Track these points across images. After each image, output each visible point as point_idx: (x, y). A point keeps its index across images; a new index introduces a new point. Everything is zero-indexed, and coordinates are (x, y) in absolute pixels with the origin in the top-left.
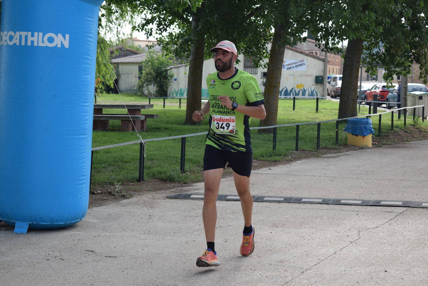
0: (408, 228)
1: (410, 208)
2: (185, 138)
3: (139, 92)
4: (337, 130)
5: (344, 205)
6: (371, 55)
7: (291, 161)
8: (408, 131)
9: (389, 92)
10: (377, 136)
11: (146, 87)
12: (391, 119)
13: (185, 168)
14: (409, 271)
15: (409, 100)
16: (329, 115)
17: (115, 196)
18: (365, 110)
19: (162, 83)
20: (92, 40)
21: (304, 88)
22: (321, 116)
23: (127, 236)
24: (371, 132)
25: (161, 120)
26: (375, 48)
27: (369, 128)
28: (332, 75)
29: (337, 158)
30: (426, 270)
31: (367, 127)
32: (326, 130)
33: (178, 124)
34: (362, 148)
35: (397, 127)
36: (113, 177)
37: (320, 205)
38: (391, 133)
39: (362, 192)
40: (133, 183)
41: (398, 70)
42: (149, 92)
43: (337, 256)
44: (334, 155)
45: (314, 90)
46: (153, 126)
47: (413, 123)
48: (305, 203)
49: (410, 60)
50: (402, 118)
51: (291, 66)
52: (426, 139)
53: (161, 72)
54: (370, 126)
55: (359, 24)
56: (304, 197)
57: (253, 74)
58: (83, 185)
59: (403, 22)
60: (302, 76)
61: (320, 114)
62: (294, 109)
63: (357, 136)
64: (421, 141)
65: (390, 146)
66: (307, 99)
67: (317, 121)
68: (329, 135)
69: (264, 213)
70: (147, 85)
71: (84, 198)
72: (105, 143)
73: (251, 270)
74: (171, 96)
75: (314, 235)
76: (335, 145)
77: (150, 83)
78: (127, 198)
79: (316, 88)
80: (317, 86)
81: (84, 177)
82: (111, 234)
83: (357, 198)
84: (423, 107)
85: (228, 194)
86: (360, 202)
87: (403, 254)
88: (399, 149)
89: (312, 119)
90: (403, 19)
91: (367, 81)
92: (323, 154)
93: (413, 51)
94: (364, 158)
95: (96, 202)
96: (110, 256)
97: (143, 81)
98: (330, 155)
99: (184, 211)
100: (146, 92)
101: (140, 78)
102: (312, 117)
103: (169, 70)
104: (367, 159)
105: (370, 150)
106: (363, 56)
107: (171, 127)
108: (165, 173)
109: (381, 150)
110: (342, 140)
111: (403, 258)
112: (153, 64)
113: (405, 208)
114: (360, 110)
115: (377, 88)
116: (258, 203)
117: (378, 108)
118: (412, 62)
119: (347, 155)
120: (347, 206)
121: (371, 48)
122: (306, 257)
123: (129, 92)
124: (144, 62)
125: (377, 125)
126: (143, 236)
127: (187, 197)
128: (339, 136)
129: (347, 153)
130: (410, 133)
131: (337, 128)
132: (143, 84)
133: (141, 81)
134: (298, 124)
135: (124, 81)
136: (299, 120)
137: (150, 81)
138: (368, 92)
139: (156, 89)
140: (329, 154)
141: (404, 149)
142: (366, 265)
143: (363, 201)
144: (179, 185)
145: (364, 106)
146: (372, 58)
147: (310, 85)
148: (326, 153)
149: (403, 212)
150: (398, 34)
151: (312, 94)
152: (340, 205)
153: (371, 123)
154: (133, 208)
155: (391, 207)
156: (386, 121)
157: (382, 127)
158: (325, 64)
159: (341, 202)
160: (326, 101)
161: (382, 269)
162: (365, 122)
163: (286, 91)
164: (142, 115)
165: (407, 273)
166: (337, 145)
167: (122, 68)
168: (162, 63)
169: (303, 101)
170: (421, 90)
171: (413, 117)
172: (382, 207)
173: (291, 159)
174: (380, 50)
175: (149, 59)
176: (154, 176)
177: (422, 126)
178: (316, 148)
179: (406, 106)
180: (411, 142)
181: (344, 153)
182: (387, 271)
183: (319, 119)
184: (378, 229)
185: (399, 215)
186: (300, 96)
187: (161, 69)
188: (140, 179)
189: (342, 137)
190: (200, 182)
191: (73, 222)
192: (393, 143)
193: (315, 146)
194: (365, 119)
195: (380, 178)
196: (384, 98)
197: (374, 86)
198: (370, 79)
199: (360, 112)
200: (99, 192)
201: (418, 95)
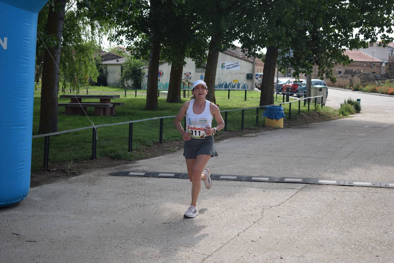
0: (306, 205)
1: (308, 184)
2: (132, 123)
3: (121, 85)
4: (257, 115)
5: (254, 181)
6: (283, 59)
7: (220, 140)
8: (311, 115)
9: (298, 85)
10: (288, 119)
11: (126, 81)
12: (298, 106)
13: (133, 147)
14: (303, 257)
15: (312, 91)
16: (254, 103)
17: (67, 173)
18: (281, 99)
19: (137, 79)
20: (30, 43)
21: (239, 82)
22: (248, 103)
23: (58, 216)
24: (283, 116)
25: (128, 107)
26: (287, 53)
27: (282, 113)
28: (260, 73)
29: (255, 137)
30: (318, 256)
31: (280, 112)
32: (250, 114)
33: (140, 110)
34: (276, 129)
35: (303, 112)
36: (71, 156)
37: (234, 182)
38: (298, 116)
39: (271, 168)
40: (87, 161)
41: (303, 70)
42: (128, 85)
43: (239, 239)
44: (254, 135)
45: (245, 84)
46: (121, 112)
47: (314, 109)
48: (222, 179)
49: (312, 62)
50: (307, 105)
51: (229, 67)
52: (324, 121)
53: (137, 71)
54: (282, 112)
55: (274, 35)
56: (222, 174)
57: (203, 72)
58: (23, 170)
59: (307, 35)
60: (237, 74)
61: (247, 101)
62: (229, 98)
63: (272, 119)
64: (320, 123)
65: (297, 127)
66: (240, 90)
67: (245, 107)
68: (252, 118)
69: (186, 190)
70: (126, 80)
71: (24, 181)
72: (78, 125)
73: (156, 257)
74: (144, 88)
75: (223, 214)
76: (255, 126)
77: (128, 79)
78: (77, 175)
79: (247, 82)
80: (248, 81)
81: (24, 163)
82: (45, 213)
83: (266, 174)
84: (322, 97)
85: (161, 171)
86: (267, 179)
87: (299, 237)
88: (303, 129)
89: (241, 105)
90: (307, 32)
91: (284, 78)
92: (245, 134)
93: (314, 55)
94: (276, 137)
95: (49, 179)
96: (31, 240)
97: (123, 77)
98: (251, 135)
99: (119, 188)
100: (126, 85)
101: (121, 75)
102: (241, 104)
103: (142, 69)
104: (278, 138)
105: (281, 130)
106: (278, 59)
107: (134, 113)
108: (115, 151)
109: (290, 130)
110: (261, 122)
111: (298, 241)
112: (130, 65)
113: (304, 185)
114: (277, 99)
115: (290, 83)
116: (183, 179)
117: (290, 97)
118: (313, 64)
119: (264, 134)
120: (257, 182)
121: (284, 53)
122: (211, 241)
123: (114, 85)
124: (124, 64)
125: (288, 110)
126: (72, 216)
127: (126, 174)
128: (259, 119)
129: (264, 133)
130: (312, 116)
131: (257, 113)
132: (123, 80)
133: (122, 78)
134: (226, 111)
135: (111, 77)
136: (231, 106)
137: (128, 78)
138: (284, 85)
139: (132, 83)
140: (250, 133)
141: (307, 129)
142: (264, 250)
143: (270, 177)
144: (125, 162)
145: (280, 96)
146: (284, 61)
147: (243, 80)
148: (248, 133)
149: (302, 188)
150: (302, 44)
151: (244, 87)
152: (251, 181)
153: (283, 109)
154: (78, 185)
155: (292, 184)
156: (295, 107)
157: (291, 112)
158: (253, 65)
159: (252, 179)
160: (254, 92)
161: (278, 255)
162: (278, 109)
163: (226, 84)
164: (111, 103)
165: (301, 260)
166: (256, 126)
167: (109, 68)
168: (137, 65)
169: (237, 92)
170: (321, 84)
171: (314, 103)
172: (285, 184)
173: (220, 138)
174: (290, 55)
175: (127, 62)
176: (105, 155)
177: (321, 111)
178: (241, 129)
179: (310, 96)
180: (312, 124)
181: (262, 133)
182: (282, 258)
183: (246, 105)
184: (280, 207)
185: (299, 191)
186: (236, 88)
187: (136, 68)
188: (93, 157)
189: (261, 120)
190: (142, 159)
191: (14, 202)
192: (299, 124)
193: (240, 127)
194: (278, 106)
195: (287, 155)
196: (295, 90)
197: (288, 81)
198: (287, 76)
199: (278, 100)
200: (55, 169)
201: (318, 88)
